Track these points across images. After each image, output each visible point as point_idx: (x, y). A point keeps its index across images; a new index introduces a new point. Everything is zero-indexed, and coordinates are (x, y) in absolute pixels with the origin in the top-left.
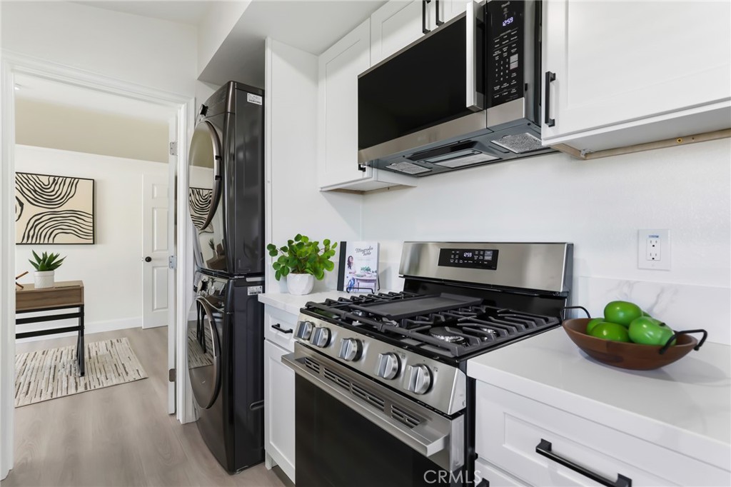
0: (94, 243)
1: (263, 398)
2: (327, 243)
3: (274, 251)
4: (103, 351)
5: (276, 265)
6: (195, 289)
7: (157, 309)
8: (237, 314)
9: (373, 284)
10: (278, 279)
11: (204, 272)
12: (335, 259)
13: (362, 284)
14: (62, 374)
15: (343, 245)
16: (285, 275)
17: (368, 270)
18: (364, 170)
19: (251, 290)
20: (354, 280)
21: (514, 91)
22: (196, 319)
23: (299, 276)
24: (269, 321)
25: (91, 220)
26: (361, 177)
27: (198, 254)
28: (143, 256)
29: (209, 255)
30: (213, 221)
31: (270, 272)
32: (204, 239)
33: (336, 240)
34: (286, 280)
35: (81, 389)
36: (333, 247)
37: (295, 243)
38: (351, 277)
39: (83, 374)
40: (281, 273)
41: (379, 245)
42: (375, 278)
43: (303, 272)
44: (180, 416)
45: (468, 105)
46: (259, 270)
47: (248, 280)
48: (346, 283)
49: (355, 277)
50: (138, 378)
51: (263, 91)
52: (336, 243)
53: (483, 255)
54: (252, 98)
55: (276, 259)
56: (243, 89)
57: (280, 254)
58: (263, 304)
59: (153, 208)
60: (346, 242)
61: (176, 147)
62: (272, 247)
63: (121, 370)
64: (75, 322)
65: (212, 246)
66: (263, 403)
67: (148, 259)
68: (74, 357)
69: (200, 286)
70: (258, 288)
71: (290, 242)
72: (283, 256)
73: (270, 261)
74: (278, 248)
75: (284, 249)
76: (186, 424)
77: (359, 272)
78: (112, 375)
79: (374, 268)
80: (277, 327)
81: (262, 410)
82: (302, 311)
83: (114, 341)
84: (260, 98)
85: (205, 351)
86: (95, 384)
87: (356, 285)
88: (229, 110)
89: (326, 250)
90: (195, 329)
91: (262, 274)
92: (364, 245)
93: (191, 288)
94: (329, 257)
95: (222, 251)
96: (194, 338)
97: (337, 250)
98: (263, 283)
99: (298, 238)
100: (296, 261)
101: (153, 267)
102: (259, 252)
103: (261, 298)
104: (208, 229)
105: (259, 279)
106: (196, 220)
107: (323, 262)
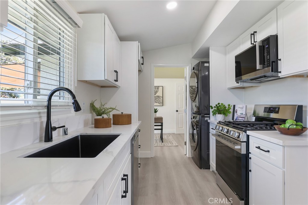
0: (163, 106)
1: (209, 150)
2: (229, 105)
3: (212, 108)
4: (166, 138)
5: (213, 112)
6: (191, 119)
7: (180, 128)
8: (202, 126)
9: (244, 118)
10: (213, 116)
11: (194, 113)
12: (231, 110)
13: (240, 118)
14: (158, 141)
15: (234, 106)
16: (215, 115)
17: (242, 114)
18: (238, 83)
19: (206, 119)
20: (237, 117)
21: (268, 65)
22: (192, 133)
23: (219, 115)
24: (211, 127)
25: (162, 99)
26: (238, 85)
27: (192, 109)
28: (176, 110)
29: (195, 109)
30: (196, 99)
31: (211, 114)
32: (194, 104)
33: (232, 105)
34: (216, 116)
35: (163, 145)
36: (231, 107)
37: (218, 105)
38: (236, 116)
39: (163, 142)
40: (214, 114)
41: (246, 106)
42: (244, 117)
43: (221, 114)
44: (187, 155)
45: (257, 68)
46: (208, 113)
47: (205, 116)
48: (235, 118)
49: (238, 116)
50: (176, 145)
51: (209, 62)
52: (232, 106)
53: (276, 109)
54: (206, 65)
55: (213, 110)
56: (204, 63)
57: (214, 108)
58: (209, 123)
59: (178, 94)
60: (235, 105)
61: (186, 78)
62: (211, 106)
63: (171, 143)
64: (160, 127)
65: (196, 106)
66: (209, 152)
67: (177, 111)
68: (160, 138)
69: (193, 118)
70: (208, 118)
71: (216, 105)
72: (215, 109)
73: (211, 110)
74: (213, 107)
75: (215, 107)
76: (189, 158)
77: (239, 115)
78: (169, 143)
79: (244, 113)
80: (213, 129)
81: (209, 154)
82: (217, 123)
83: (168, 136)
84: (208, 64)
85: (194, 142)
86: (166, 145)
87: (238, 119)
88: (200, 69)
89: (229, 107)
90: (191, 136)
91: (209, 114)
92: (241, 106)
93: (190, 118)
94: (229, 110)
95: (198, 108)
96: (191, 138)
97: (232, 108)
98: (209, 117)
99: (219, 104)
100: (218, 111)
101: (179, 114)
102: (208, 108)
103: (209, 121)
104: (195, 101)
105: (208, 116)
106: (191, 97)
107: (228, 111)
